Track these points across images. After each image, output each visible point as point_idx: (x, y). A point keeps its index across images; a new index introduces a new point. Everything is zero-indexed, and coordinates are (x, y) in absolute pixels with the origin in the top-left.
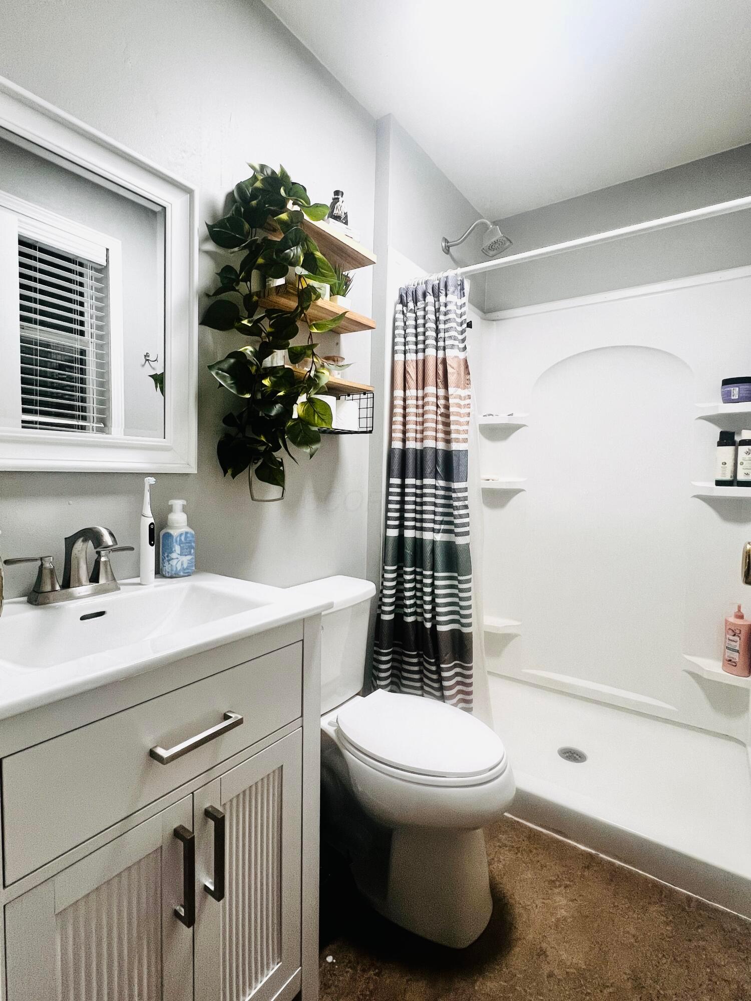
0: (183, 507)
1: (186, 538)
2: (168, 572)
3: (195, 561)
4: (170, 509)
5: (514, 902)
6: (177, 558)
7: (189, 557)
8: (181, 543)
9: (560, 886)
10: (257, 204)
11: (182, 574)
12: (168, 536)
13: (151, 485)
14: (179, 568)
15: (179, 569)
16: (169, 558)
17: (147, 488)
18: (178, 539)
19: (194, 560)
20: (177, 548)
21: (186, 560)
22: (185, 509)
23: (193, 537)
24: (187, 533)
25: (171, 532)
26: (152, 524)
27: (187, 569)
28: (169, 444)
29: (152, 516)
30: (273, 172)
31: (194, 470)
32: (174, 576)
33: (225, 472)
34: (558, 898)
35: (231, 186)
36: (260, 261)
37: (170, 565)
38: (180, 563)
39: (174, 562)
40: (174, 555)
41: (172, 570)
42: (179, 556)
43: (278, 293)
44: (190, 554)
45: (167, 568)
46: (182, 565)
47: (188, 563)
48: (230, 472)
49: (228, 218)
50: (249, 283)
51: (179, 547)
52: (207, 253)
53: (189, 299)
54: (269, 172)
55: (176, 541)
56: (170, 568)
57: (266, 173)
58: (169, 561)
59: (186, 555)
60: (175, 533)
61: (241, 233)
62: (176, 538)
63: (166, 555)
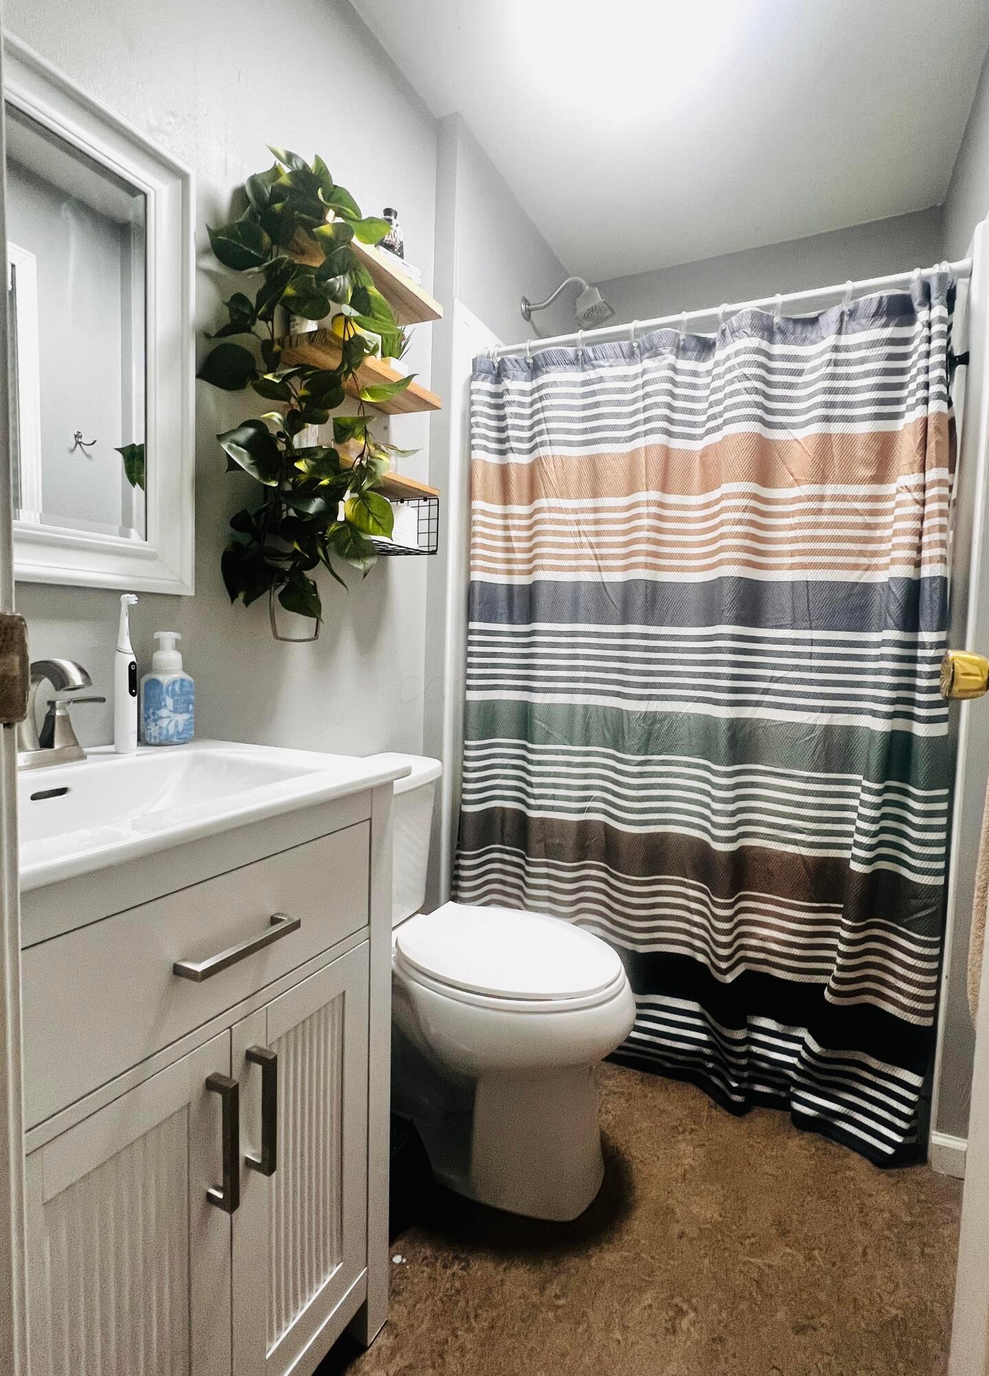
0: (176, 643)
1: (182, 686)
2: (155, 738)
3: (195, 723)
4: (157, 645)
5: (630, 1157)
6: (169, 717)
7: (186, 716)
8: (173, 695)
9: (684, 1131)
10: (284, 208)
11: (175, 740)
12: (155, 683)
13: (130, 606)
14: (172, 730)
15: (171, 732)
16: (156, 717)
17: (124, 610)
18: (170, 688)
19: (192, 721)
20: (169, 702)
21: (182, 718)
22: (178, 646)
23: (191, 686)
24: (182, 680)
25: (160, 678)
26: (133, 663)
27: (182, 733)
28: (153, 550)
29: (132, 652)
30: (305, 166)
31: (188, 590)
32: (164, 742)
33: (233, 597)
34: (682, 1146)
35: (242, 179)
36: (289, 291)
37: (157, 727)
38: (172, 724)
39: (164, 723)
40: (163, 712)
41: (160, 734)
42: (172, 714)
43: (312, 341)
44: (187, 711)
45: (153, 730)
46: (176, 726)
47: (185, 725)
48: (241, 596)
49: (240, 224)
50: (270, 323)
51: (171, 700)
52: (207, 273)
53: (182, 337)
54: (300, 165)
55: (167, 692)
56: (157, 732)
57: (295, 166)
58: (155, 721)
59: (181, 713)
60: (165, 679)
61: (259, 249)
62: (167, 688)
63: (151, 711)
